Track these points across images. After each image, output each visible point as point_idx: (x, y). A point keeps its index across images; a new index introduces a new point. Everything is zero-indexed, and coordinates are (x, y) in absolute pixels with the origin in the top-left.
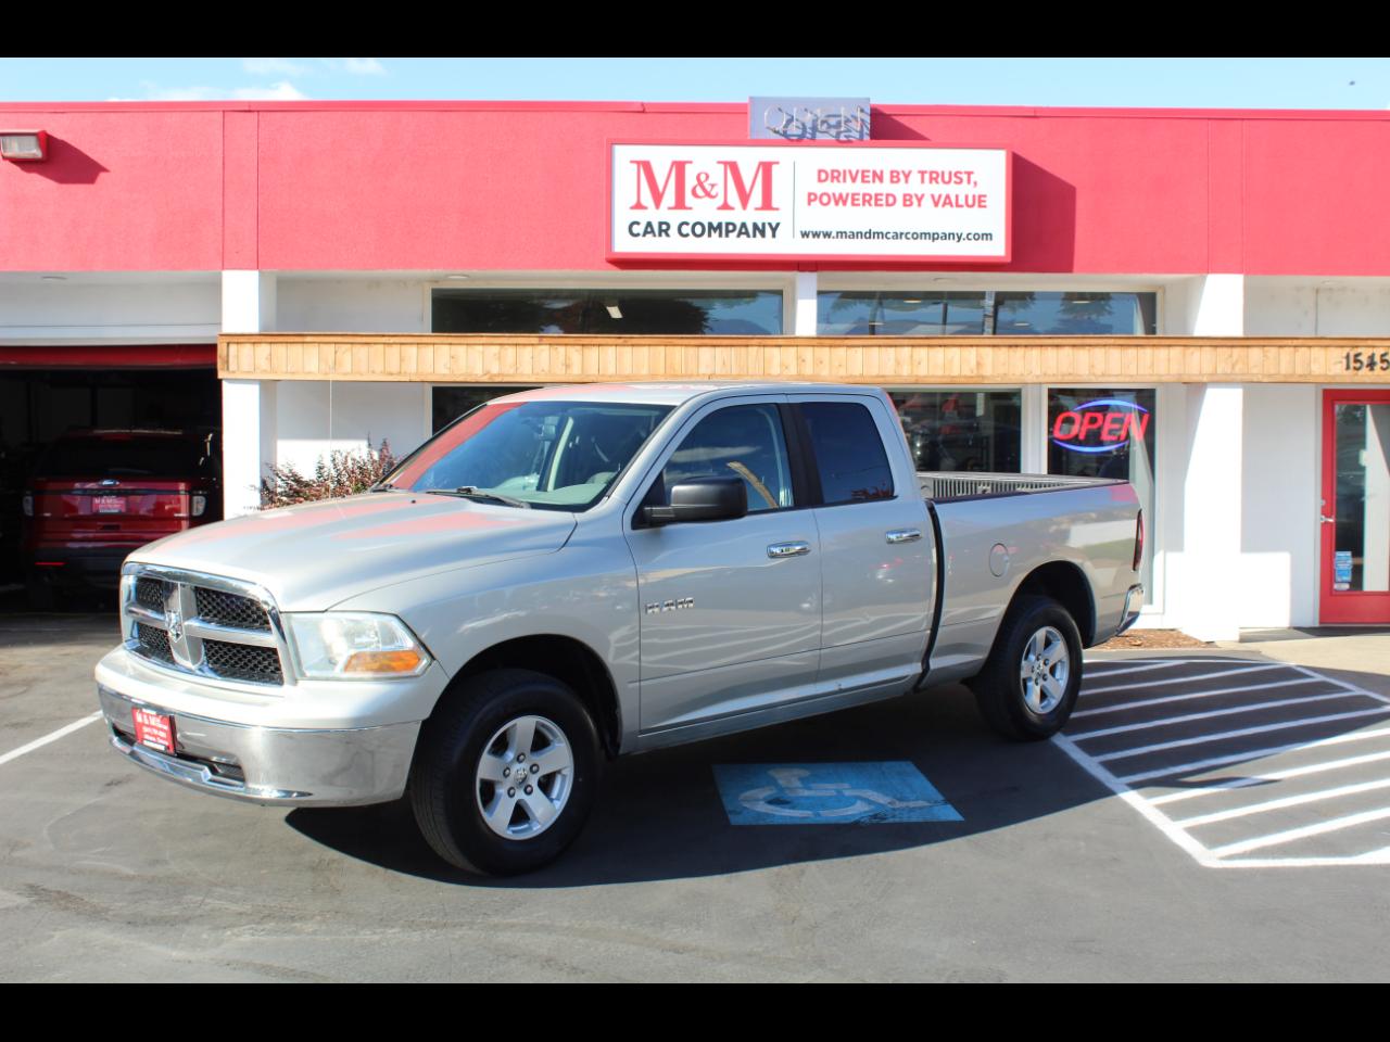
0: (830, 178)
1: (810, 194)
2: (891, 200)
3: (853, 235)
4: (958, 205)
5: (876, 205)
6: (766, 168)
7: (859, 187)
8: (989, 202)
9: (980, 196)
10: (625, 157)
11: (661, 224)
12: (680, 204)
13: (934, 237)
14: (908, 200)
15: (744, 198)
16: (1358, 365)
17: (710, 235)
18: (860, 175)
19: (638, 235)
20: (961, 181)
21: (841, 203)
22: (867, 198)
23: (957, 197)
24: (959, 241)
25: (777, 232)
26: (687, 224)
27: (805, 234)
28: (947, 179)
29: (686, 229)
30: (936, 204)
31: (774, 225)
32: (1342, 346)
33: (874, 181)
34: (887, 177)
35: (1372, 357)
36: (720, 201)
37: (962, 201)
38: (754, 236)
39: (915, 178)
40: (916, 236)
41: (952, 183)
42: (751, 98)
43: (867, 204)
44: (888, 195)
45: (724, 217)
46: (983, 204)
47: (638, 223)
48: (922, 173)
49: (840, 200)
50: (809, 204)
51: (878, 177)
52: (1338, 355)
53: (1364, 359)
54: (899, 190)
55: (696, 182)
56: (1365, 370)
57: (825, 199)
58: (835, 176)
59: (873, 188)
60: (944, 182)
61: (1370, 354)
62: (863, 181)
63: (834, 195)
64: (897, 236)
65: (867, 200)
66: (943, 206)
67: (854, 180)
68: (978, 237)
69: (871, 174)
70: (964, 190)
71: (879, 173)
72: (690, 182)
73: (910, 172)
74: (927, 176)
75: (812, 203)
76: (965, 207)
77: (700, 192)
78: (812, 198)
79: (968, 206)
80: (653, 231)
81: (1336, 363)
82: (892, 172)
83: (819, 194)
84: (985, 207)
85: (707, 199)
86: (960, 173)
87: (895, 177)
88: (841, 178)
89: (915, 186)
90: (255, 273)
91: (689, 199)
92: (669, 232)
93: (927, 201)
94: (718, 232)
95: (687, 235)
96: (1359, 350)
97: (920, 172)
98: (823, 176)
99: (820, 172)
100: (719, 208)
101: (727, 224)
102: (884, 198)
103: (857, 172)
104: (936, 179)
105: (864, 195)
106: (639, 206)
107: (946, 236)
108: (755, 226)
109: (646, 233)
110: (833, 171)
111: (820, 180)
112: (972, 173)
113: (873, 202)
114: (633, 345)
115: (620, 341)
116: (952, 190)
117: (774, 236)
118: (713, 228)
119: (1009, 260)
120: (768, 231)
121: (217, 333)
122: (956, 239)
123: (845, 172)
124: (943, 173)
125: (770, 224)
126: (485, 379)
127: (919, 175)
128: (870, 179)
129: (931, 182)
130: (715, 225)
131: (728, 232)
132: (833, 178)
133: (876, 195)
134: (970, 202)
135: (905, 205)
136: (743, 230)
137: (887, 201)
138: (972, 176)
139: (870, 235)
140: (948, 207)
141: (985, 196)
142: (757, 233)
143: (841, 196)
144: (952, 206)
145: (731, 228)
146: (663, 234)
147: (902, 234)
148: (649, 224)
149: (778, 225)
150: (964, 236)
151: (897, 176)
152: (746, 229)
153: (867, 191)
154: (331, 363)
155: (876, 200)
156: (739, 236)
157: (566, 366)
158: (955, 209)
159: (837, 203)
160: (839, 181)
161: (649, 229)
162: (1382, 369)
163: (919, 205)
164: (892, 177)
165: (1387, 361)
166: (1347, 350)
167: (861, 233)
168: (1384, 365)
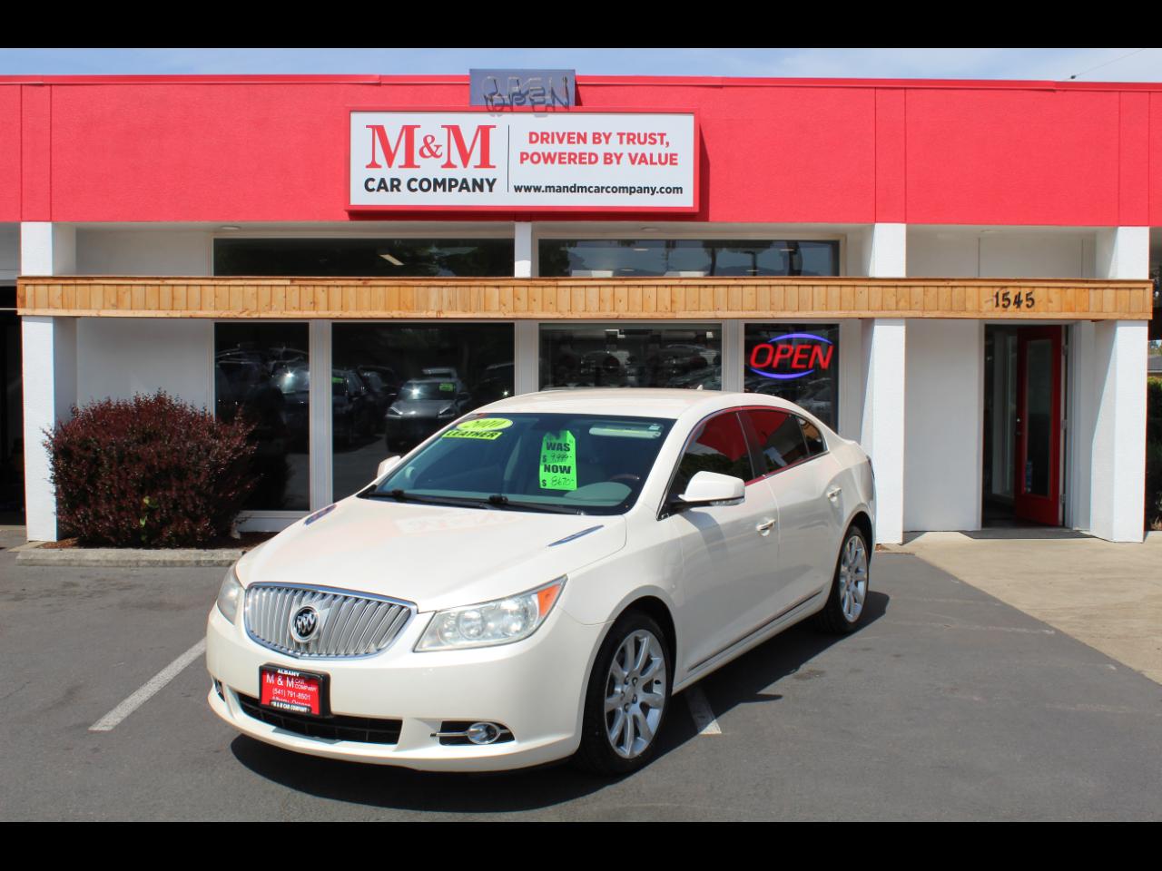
0: (540, 140)
1: (522, 154)
2: (593, 158)
3: (560, 189)
4: (652, 163)
5: (580, 162)
6: (484, 131)
7: (565, 148)
8: (679, 160)
9: (671, 155)
10: (360, 124)
11: (392, 180)
12: (409, 163)
13: (631, 190)
14: (608, 159)
15: (465, 157)
16: (1006, 303)
17: (435, 190)
18: (566, 137)
19: (373, 190)
20: (655, 141)
21: (549, 161)
22: (572, 157)
23: (651, 155)
24: (653, 194)
25: (494, 187)
26: (415, 180)
27: (518, 189)
28: (642, 140)
29: (414, 185)
30: (633, 162)
31: (491, 181)
32: (993, 287)
33: (578, 142)
34: (590, 138)
35: (1018, 297)
36: (444, 160)
37: (655, 159)
38: (474, 190)
39: (614, 139)
40: (616, 190)
41: (647, 144)
42: (471, 71)
43: (572, 162)
44: (590, 154)
45: (448, 174)
46: (674, 162)
47: (373, 180)
48: (621, 135)
49: (549, 158)
50: (522, 162)
51: (582, 138)
52: (987, 294)
53: (1012, 297)
54: (600, 149)
56: (1012, 307)
57: (536, 158)
58: (544, 137)
59: (578, 148)
60: (640, 142)
61: (1017, 293)
62: (569, 142)
63: (543, 154)
64: (598, 190)
65: (573, 158)
66: (639, 163)
67: (561, 141)
68: (670, 190)
69: (576, 136)
70: (657, 149)
71: (583, 135)
72: (418, 143)
73: (610, 134)
74: (625, 137)
75: (525, 162)
76: (659, 165)
77: (426, 152)
78: (524, 157)
79: (661, 163)
80: (385, 187)
81: (987, 302)
82: (594, 134)
83: (530, 153)
84: (676, 164)
85: (433, 158)
86: (655, 135)
87: (597, 138)
88: (550, 140)
89: (614, 146)
90: (49, 225)
91: (417, 159)
92: (400, 187)
93: (625, 159)
94: (442, 187)
95: (416, 190)
96: (1008, 290)
97: (618, 134)
98: (534, 138)
99: (531, 134)
100: (443, 167)
101: (450, 180)
102: (587, 156)
103: (564, 134)
104: (633, 140)
105: (570, 154)
106: (374, 165)
107: (641, 190)
108: (475, 181)
109: (379, 188)
110: (543, 134)
111: (531, 142)
112: (665, 134)
113: (577, 160)
114: (371, 286)
115: (360, 283)
116: (647, 149)
117: (491, 190)
118: (438, 184)
119: (697, 210)
120: (486, 186)
121: (15, 276)
122: (651, 192)
123: (553, 133)
124: (639, 134)
125: (487, 180)
126: (244, 315)
127: (618, 137)
128: (576, 140)
129: (628, 143)
130: (440, 181)
131: (451, 187)
132: (543, 139)
133: (581, 154)
134: (663, 160)
135: (606, 163)
136: (464, 186)
137: (590, 159)
138: (665, 137)
139: (575, 189)
140: (643, 164)
141: (676, 155)
142: (476, 188)
143: (549, 154)
144: (647, 163)
145: (453, 183)
146: (395, 189)
147: (603, 188)
148: (383, 181)
149: (494, 180)
150: (658, 190)
151: (599, 138)
152: (467, 185)
153: (572, 151)
154: (113, 301)
155: (581, 159)
156: (460, 190)
157: (314, 304)
158: (649, 166)
159: (546, 162)
160: (548, 142)
161: (382, 185)
162: (1028, 306)
163: (618, 163)
164: (594, 138)
165: (1032, 299)
166: (997, 290)
167: (567, 187)
168: (1030, 303)
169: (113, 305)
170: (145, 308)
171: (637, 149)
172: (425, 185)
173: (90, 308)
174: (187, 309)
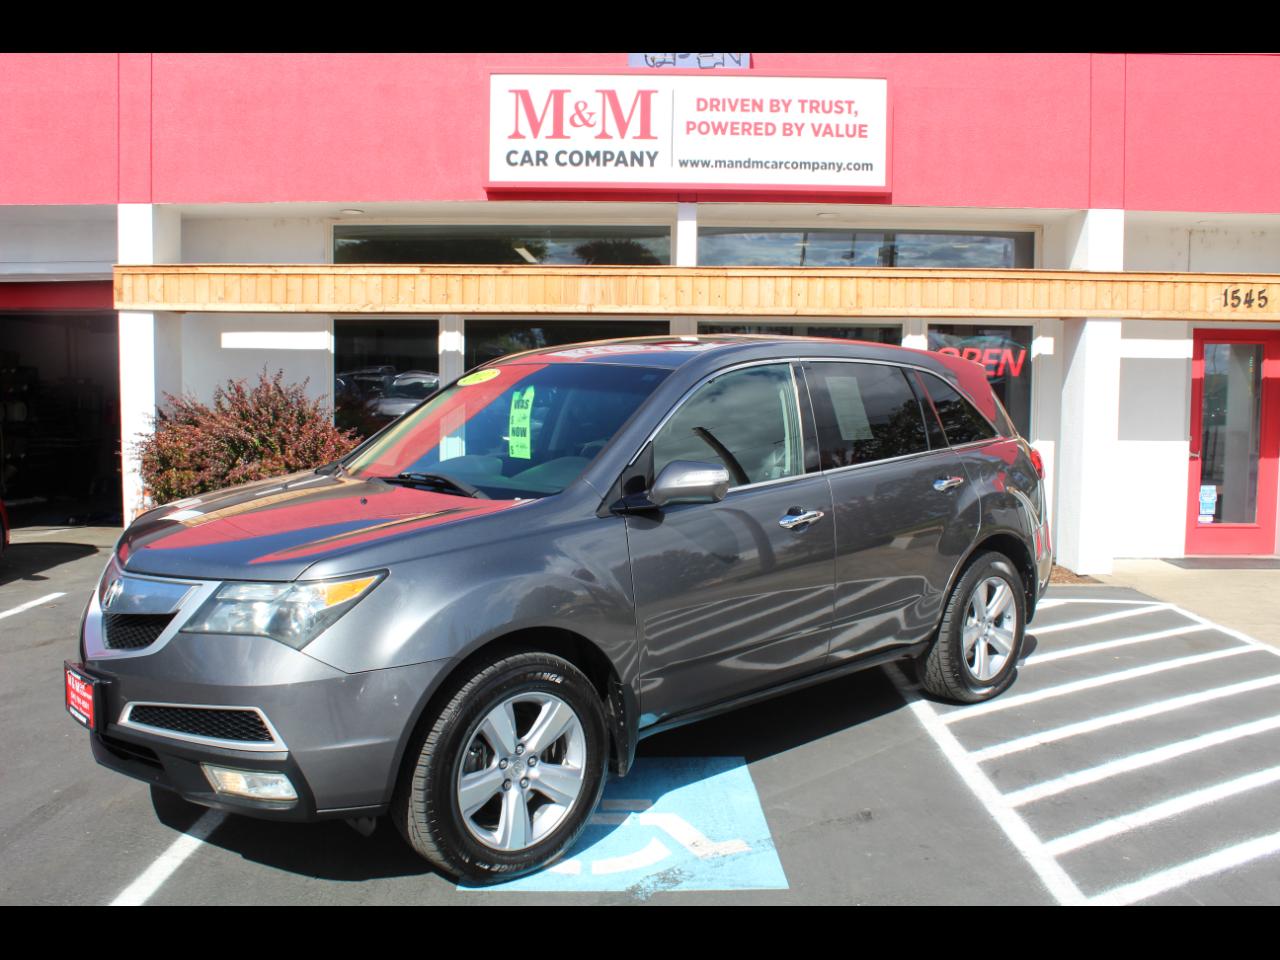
0: (708, 109)
1: (688, 123)
2: (770, 129)
3: (732, 164)
4: (838, 135)
5: (756, 134)
6: (645, 97)
7: (739, 116)
8: (870, 131)
9: (861, 126)
10: (501, 88)
11: (538, 153)
12: (558, 133)
13: (814, 166)
14: (787, 129)
15: (623, 127)
16: (1236, 302)
17: (587, 164)
18: (739, 104)
19: (516, 164)
20: (842, 110)
21: (720, 132)
23: (837, 126)
24: (839, 171)
25: (656, 161)
26: (565, 152)
27: (683, 163)
28: (827, 108)
29: (564, 158)
30: (816, 133)
31: (652, 154)
32: (1221, 283)
33: (753, 110)
34: (766, 106)
35: (1249, 294)
36: (598, 130)
37: (842, 131)
38: (632, 164)
39: (795, 107)
40: (796, 165)
41: (833, 113)
43: (746, 133)
44: (767, 124)
45: (602, 146)
46: (863, 134)
47: (515, 152)
48: (803, 102)
49: (719, 128)
50: (688, 132)
51: (758, 105)
52: (1215, 290)
53: (1242, 295)
54: (779, 119)
55: (573, 111)
56: (1242, 306)
57: (704, 128)
58: (714, 104)
59: (753, 117)
60: (824, 111)
61: (1248, 290)
62: (743, 110)
63: (713, 123)
64: (777, 165)
65: (747, 128)
66: (824, 135)
67: (733, 109)
68: (858, 167)
69: (750, 103)
70: (844, 119)
71: (758, 101)
72: (568, 111)
73: (790, 101)
74: (807, 105)
75: (691, 132)
76: (846, 137)
77: (577, 120)
78: (690, 127)
79: (849, 136)
80: (530, 161)
81: (1216, 300)
82: (772, 101)
83: (697, 123)
84: (866, 136)
85: (585, 128)
86: (841, 102)
87: (775, 106)
88: (720, 107)
89: (794, 115)
90: (149, 207)
91: (567, 128)
92: (547, 161)
93: (807, 131)
94: (595, 160)
95: (565, 164)
96: (1239, 287)
97: (800, 101)
98: (702, 105)
99: (699, 100)
100: (597, 137)
101: (605, 153)
102: (763, 127)
103: (737, 100)
104: (816, 109)
105: (744, 124)
106: (517, 135)
107: (825, 166)
109: (523, 162)
110: (712, 100)
111: (699, 109)
112: (853, 102)
113: (752, 131)
114: (513, 275)
115: (500, 272)
116: (832, 119)
117: (652, 164)
118: (591, 157)
119: (888, 191)
120: (646, 160)
122: (837, 168)
123: (724, 101)
124: (823, 102)
125: (648, 153)
126: (367, 310)
127: (800, 104)
128: (750, 108)
129: (811, 111)
130: (593, 154)
131: (605, 161)
132: (712, 106)
133: (756, 124)
134: (851, 132)
135: (785, 134)
137: (767, 129)
138: (853, 106)
139: (749, 164)
140: (828, 136)
141: (866, 126)
142: (636, 162)
143: (720, 124)
144: (832, 135)
145: (609, 156)
146: (541, 163)
147: (781, 163)
148: (527, 153)
149: (656, 153)
150: (844, 166)
151: (777, 105)
152: (624, 158)
153: (746, 120)
154: (220, 294)
155: (756, 129)
156: (616, 165)
157: (447, 297)
158: (835, 139)
159: (716, 132)
160: (718, 110)
161: (527, 158)
162: (1260, 305)
163: (799, 134)
164: (772, 106)
165: (1265, 298)
166: (1226, 286)
167: (740, 162)
168: (1262, 302)
169: (220, 299)
170: (257, 301)
171: (820, 118)
172: (576, 158)
173: (195, 302)
174: (303, 302)
